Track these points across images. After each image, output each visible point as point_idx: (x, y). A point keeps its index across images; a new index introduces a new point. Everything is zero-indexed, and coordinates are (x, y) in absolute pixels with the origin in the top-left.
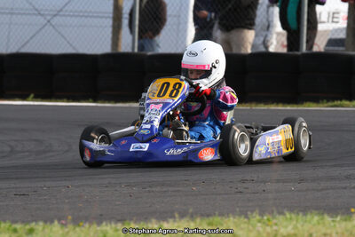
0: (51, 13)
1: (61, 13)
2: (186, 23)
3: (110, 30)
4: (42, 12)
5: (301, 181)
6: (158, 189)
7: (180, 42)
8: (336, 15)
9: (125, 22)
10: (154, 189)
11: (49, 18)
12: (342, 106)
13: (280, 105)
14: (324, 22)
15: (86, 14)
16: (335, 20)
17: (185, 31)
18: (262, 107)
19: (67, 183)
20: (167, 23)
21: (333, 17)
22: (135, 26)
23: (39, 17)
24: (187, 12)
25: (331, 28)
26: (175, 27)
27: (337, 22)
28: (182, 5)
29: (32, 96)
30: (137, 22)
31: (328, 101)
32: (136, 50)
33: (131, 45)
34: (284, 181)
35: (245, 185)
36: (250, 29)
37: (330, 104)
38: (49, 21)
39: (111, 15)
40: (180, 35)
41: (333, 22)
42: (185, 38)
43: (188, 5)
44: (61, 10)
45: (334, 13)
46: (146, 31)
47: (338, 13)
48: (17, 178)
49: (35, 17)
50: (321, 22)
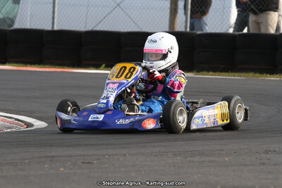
2: (230, 7)
3: (168, 11)
7: (224, 23)
9: (181, 5)
17: (229, 13)
29: (104, 65)
30: (189, 6)
32: (188, 30)
33: (184, 24)
36: (275, 11)
38: (118, 5)
40: (224, 17)
42: (229, 20)
46: (197, 12)
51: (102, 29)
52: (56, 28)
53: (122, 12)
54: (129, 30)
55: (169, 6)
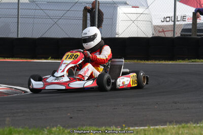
4: (51, 17)
18: (157, 62)
21: (183, 19)
27: (185, 21)
28: (113, 15)
29: (50, 58)
31: (189, 60)
38: (56, 23)
41: (183, 21)
45: (183, 17)
47: (185, 17)
49: (48, 19)
50: (177, 21)
51: (47, 37)
52: (19, 37)
54: (63, 37)
55: (82, 23)
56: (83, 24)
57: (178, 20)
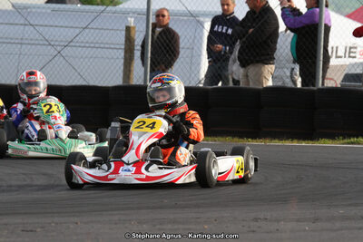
0: (62, 44)
1: (71, 44)
2: (200, 56)
3: (123, 61)
4: (52, 43)
5: (316, 220)
6: (169, 226)
7: (193, 75)
8: (352, 50)
9: (137, 54)
10: (164, 227)
11: (59, 48)
12: (359, 144)
13: (295, 141)
14: (341, 57)
15: (97, 45)
16: (352, 55)
17: (199, 64)
18: (276, 143)
19: (76, 219)
20: (180, 56)
21: (350, 52)
22: (147, 58)
23: (49, 47)
24: (201, 44)
25: (348, 63)
26: (188, 60)
27: (355, 57)
28: (195, 37)
31: (344, 138)
33: (143, 77)
34: (298, 221)
35: (258, 224)
37: (346, 141)
38: (59, 52)
39: (123, 47)
40: (193, 68)
41: (350, 57)
42: (199, 72)
43: (201, 38)
44: (71, 41)
45: (350, 48)
46: (159, 63)
47: (356, 48)
48: (25, 214)
49: (44, 47)
50: (337, 57)
53: (64, 62)
55: (123, 54)
56: (125, 59)
57: (339, 54)
